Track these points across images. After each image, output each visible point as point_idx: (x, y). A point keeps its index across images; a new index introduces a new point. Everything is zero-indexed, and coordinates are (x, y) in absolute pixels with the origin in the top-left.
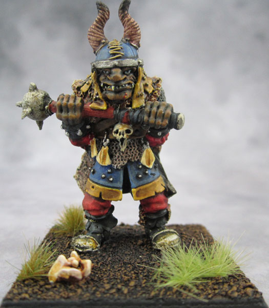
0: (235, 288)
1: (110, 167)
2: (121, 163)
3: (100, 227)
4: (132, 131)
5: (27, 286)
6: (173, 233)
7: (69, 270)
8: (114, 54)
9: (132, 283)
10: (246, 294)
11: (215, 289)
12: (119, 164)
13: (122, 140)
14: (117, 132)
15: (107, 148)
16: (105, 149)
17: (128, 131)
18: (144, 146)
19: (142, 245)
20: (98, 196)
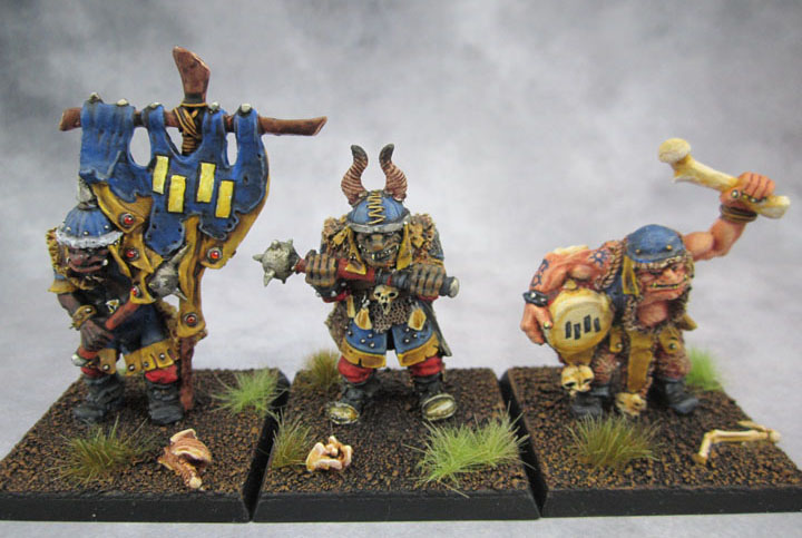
0: (502, 479)
1: (372, 331)
2: (385, 327)
3: (360, 392)
4: (397, 294)
5: (284, 474)
6: (447, 399)
7: (328, 461)
8: (374, 218)
9: (395, 473)
10: (511, 485)
11: (481, 480)
12: (382, 328)
13: (385, 305)
14: (379, 295)
15: (367, 310)
16: (365, 311)
17: (392, 295)
18: (412, 306)
19: (411, 411)
20: (357, 363)
